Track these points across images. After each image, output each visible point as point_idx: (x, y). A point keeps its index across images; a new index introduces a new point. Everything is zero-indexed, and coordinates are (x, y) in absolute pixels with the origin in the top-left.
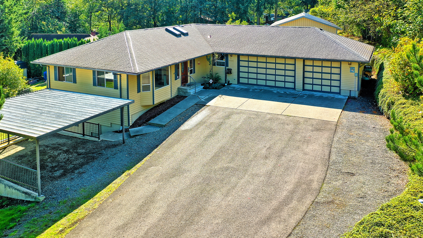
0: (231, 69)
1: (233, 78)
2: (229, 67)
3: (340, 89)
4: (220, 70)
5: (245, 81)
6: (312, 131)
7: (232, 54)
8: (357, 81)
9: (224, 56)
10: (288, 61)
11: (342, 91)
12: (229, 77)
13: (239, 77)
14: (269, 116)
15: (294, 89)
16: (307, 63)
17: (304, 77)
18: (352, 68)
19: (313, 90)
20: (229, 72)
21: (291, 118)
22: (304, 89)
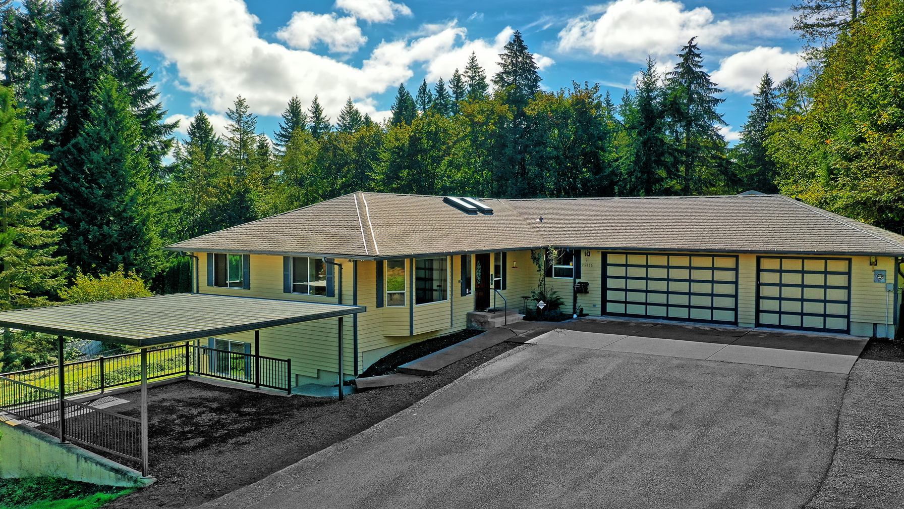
0: (586, 284)
1: (591, 302)
2: (582, 280)
3: (849, 323)
4: (563, 286)
5: (620, 309)
6: (787, 387)
7: (589, 250)
8: (892, 302)
9: (571, 255)
10: (720, 262)
11: (852, 326)
12: (582, 301)
13: (604, 301)
14: (676, 362)
15: (735, 323)
16: (766, 264)
17: (758, 298)
18: (878, 273)
19: (780, 326)
20: (582, 289)
21: (730, 365)
22: (758, 324)
